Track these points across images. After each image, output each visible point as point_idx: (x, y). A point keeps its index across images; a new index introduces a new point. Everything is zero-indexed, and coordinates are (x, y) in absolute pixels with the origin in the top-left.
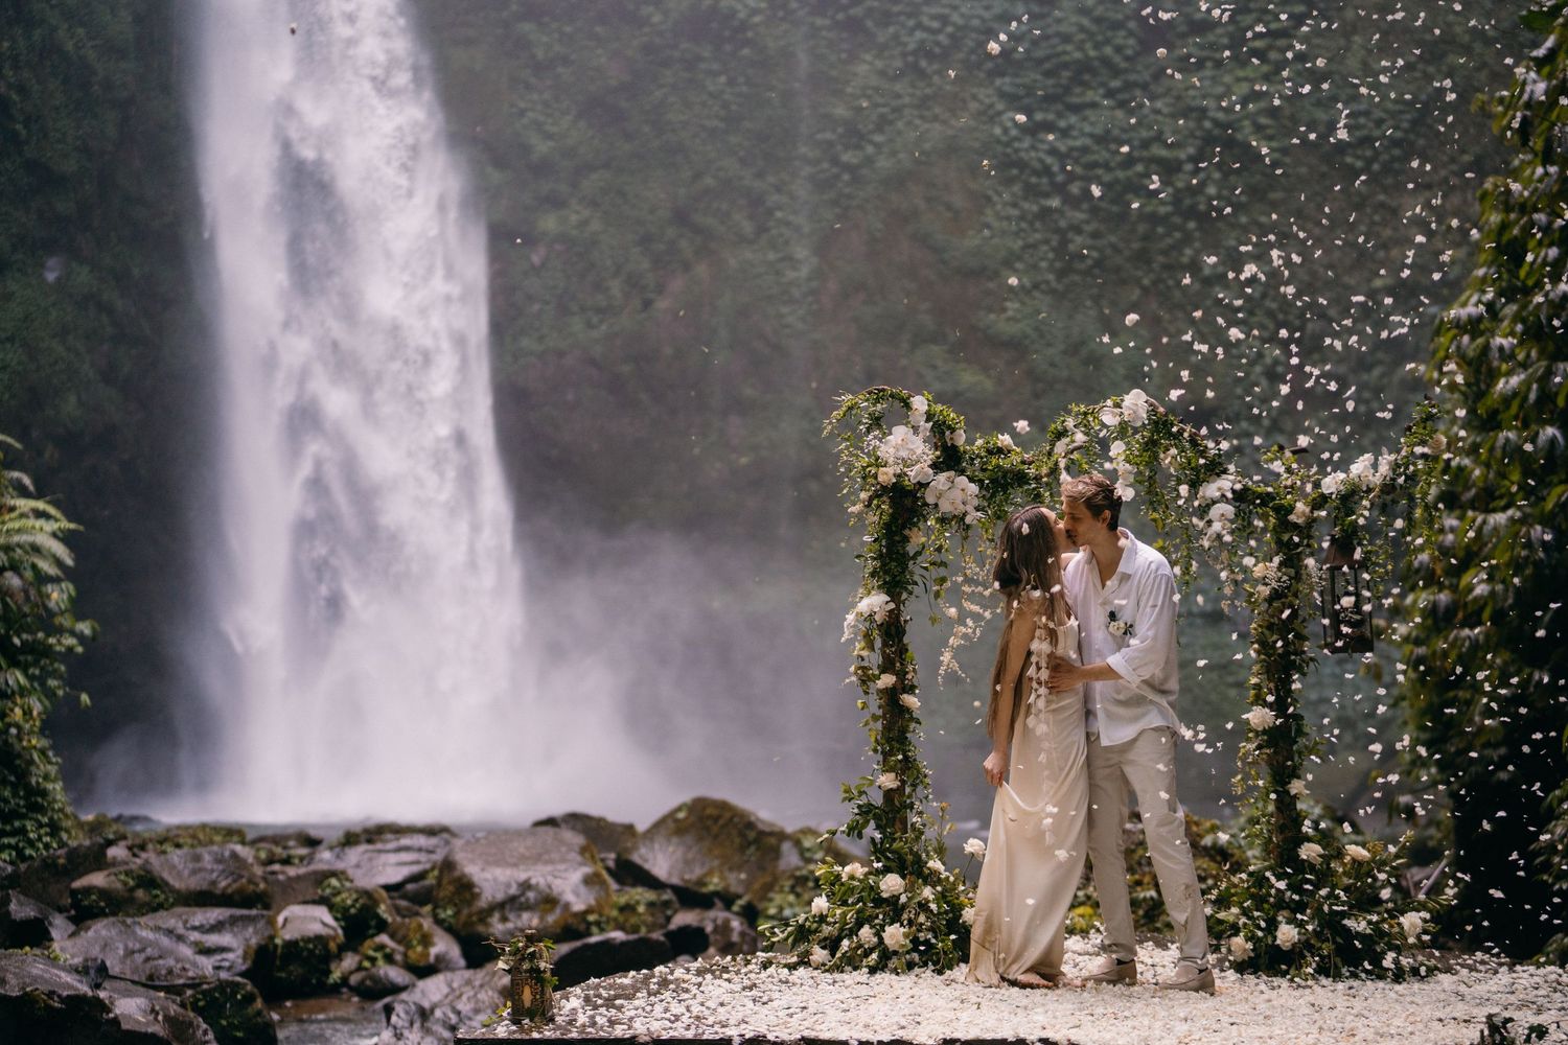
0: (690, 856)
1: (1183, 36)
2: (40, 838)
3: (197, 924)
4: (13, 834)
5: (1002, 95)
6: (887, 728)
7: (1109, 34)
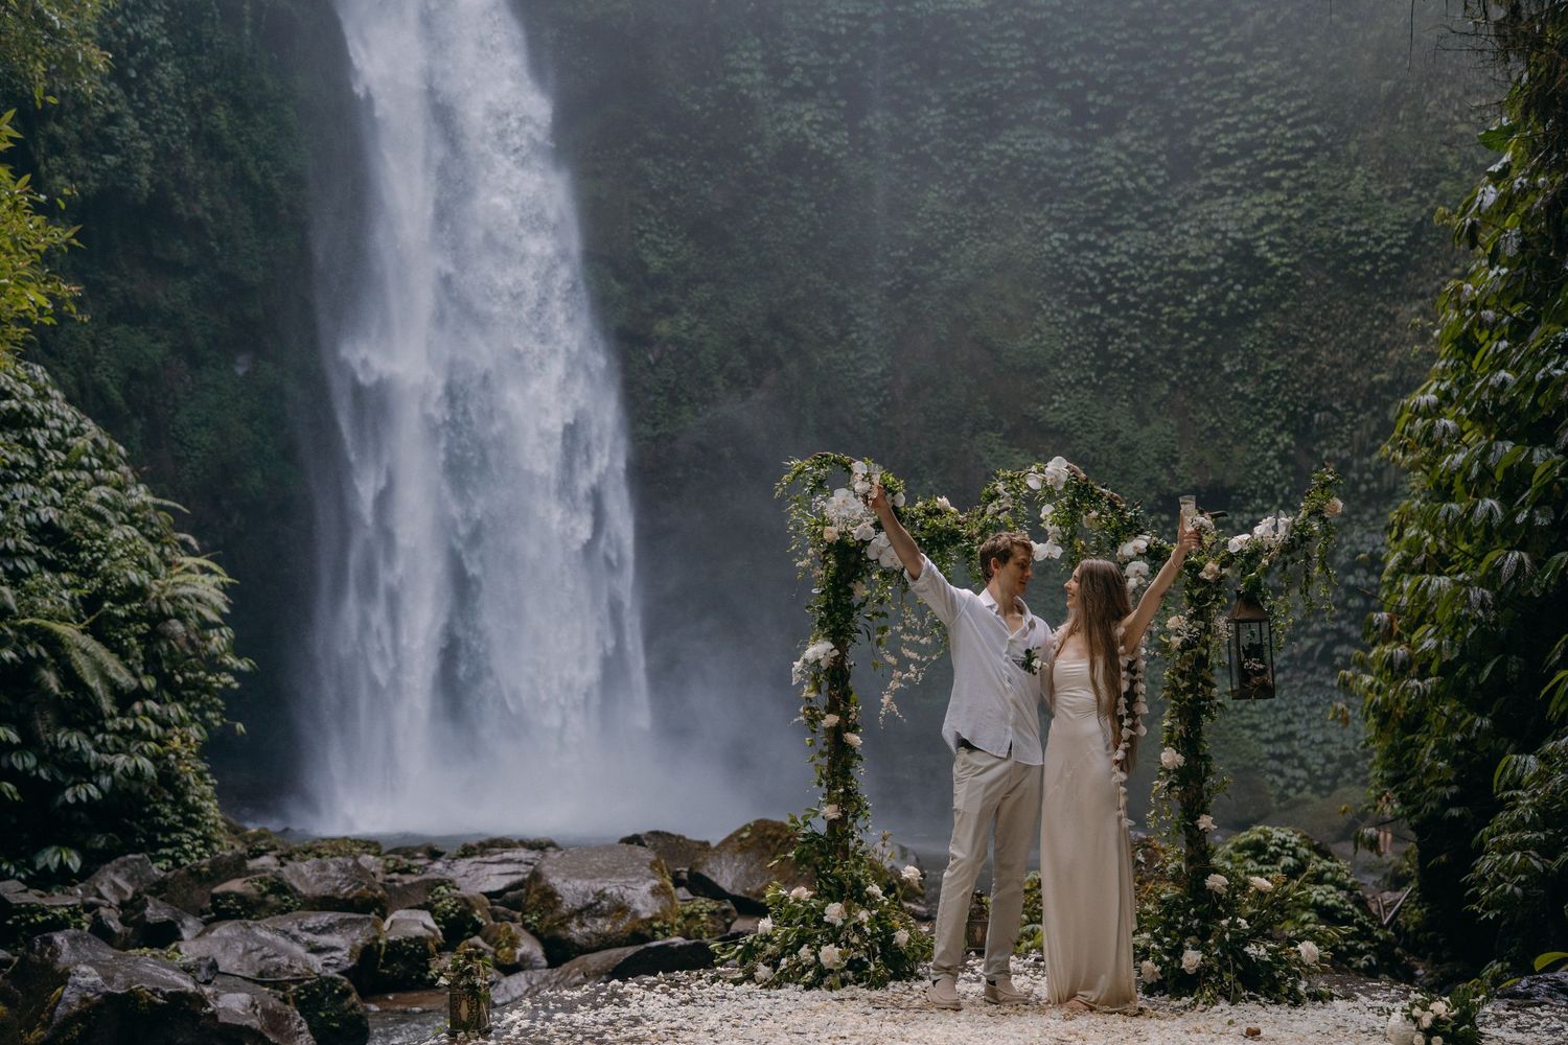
0: (751, 870)
1: (1208, 167)
2: (194, 850)
3: (311, 926)
4: (169, 845)
5: (1051, 219)
6: (832, 764)
7: (1143, 166)
